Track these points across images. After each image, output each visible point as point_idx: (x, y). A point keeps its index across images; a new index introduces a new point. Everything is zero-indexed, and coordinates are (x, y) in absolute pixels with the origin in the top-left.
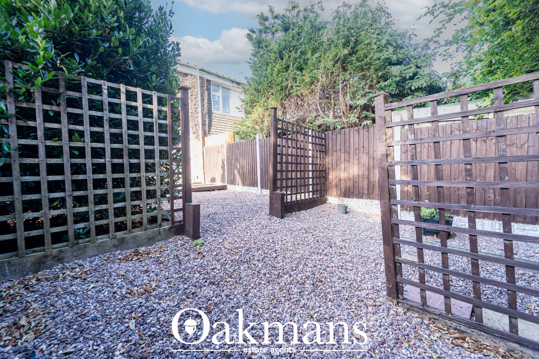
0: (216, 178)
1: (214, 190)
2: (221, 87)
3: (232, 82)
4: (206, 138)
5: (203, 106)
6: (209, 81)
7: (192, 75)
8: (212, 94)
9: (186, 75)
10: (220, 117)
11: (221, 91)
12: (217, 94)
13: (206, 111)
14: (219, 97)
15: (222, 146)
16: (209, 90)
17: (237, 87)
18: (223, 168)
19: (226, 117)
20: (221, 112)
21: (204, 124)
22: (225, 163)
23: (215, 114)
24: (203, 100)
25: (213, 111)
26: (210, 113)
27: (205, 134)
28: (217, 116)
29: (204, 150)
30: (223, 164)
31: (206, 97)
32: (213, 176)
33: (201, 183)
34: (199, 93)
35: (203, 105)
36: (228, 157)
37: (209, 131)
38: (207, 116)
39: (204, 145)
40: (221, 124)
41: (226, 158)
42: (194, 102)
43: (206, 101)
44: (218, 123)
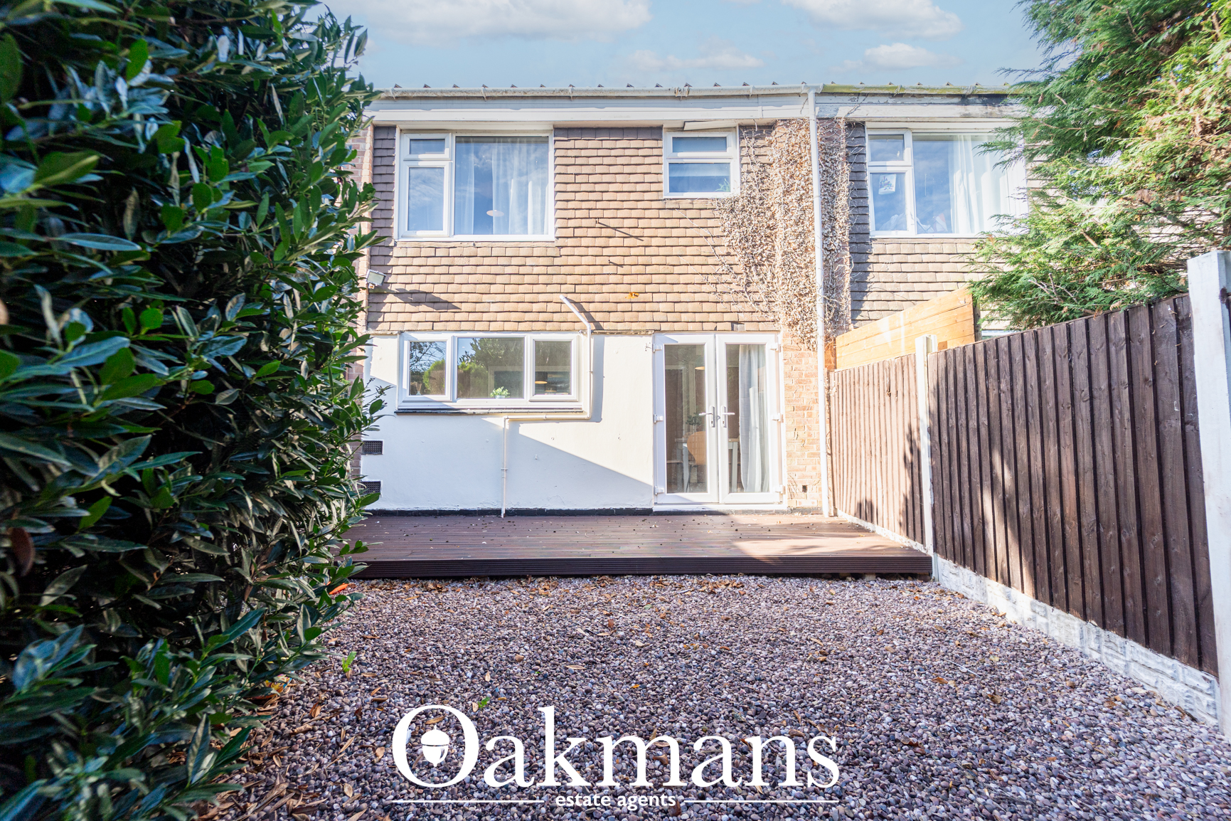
0: (879, 504)
1: (857, 577)
2: (908, 139)
3: (964, 99)
4: (841, 340)
5: (832, 219)
6: (855, 126)
7: (787, 122)
8: (869, 170)
9: (770, 127)
10: (905, 248)
11: (908, 152)
12: (892, 166)
13: (842, 233)
14: (900, 175)
15: (905, 364)
16: (855, 158)
17: (990, 116)
18: (913, 467)
19: (931, 248)
20: (911, 231)
21: (831, 288)
22: (924, 444)
23: (884, 241)
24: (829, 199)
25: (874, 233)
26: (860, 242)
27: (836, 322)
28: (889, 248)
29: (833, 383)
30: (914, 450)
31: (843, 185)
32: (864, 495)
33: (816, 511)
34: (815, 177)
35: (829, 218)
36: (936, 416)
37: (856, 311)
38: (847, 256)
39: (831, 365)
40: (910, 277)
41: (925, 422)
42: (797, 213)
43: (843, 200)
44: (896, 277)
